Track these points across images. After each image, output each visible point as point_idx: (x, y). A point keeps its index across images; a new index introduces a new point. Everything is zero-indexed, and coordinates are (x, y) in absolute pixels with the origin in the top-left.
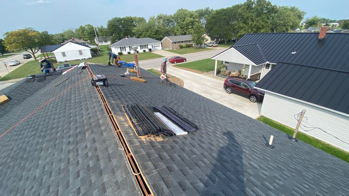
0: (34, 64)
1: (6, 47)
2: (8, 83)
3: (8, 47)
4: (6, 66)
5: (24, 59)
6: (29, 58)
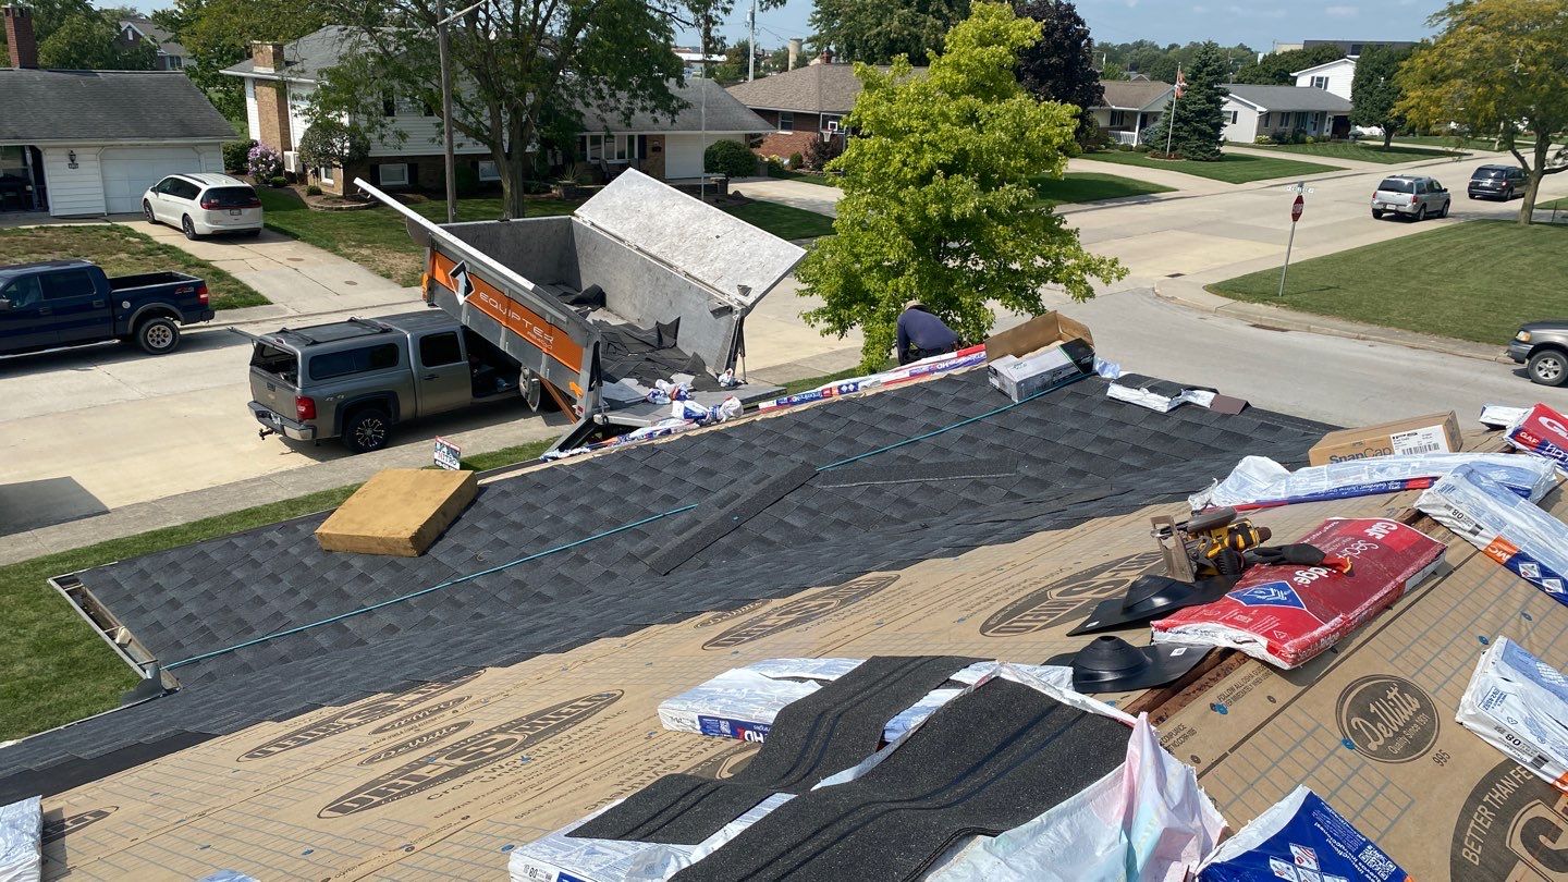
0: (1479, 248)
1: (1404, 97)
2: (1241, 317)
3: (1414, 95)
4: (1296, 217)
5: (1472, 196)
6: (1504, 199)
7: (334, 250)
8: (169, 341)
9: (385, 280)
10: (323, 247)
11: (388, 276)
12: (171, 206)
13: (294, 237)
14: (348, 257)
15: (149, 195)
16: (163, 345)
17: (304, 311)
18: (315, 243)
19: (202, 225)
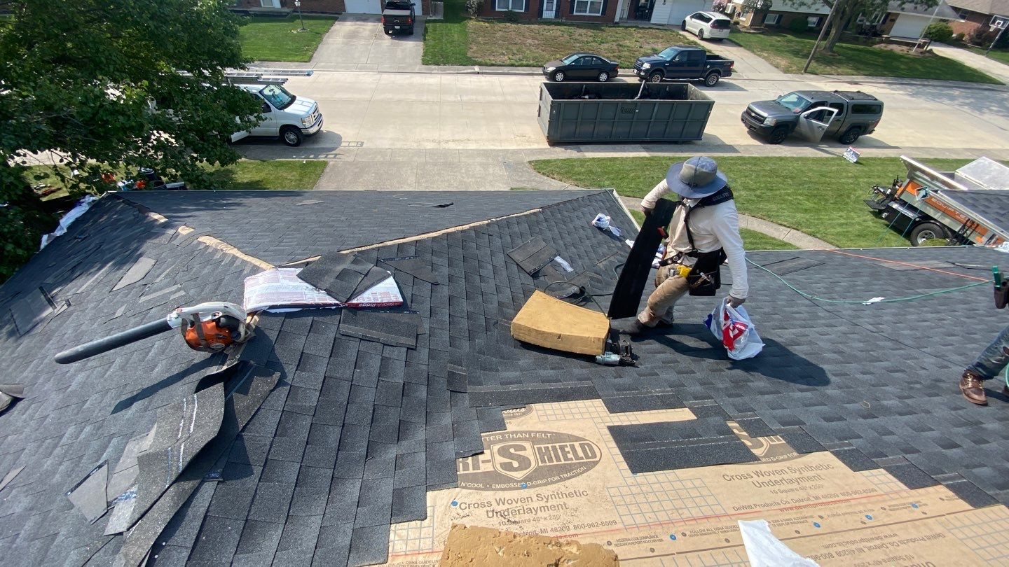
7: (753, 52)
8: (714, 82)
9: (776, 69)
10: (748, 50)
11: (777, 68)
12: (694, 25)
13: (740, 46)
14: (760, 56)
15: (688, 19)
16: (712, 84)
17: (750, 78)
18: (745, 48)
19: (706, 35)
